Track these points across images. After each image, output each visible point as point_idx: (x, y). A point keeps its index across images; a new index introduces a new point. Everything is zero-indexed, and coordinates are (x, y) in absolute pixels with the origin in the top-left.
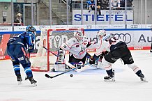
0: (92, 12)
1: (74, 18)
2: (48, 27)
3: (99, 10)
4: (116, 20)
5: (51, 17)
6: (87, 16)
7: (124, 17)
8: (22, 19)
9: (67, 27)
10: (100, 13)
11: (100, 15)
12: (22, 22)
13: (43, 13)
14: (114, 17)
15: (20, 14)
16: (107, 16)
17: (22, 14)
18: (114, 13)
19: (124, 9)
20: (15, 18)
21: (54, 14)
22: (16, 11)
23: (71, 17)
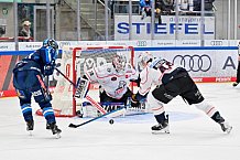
0: (147, 20)
1: (116, 28)
2: (74, 44)
3: (158, 16)
4: (186, 32)
5: (79, 28)
6: (138, 25)
7: (199, 27)
8: (32, 30)
9: (105, 44)
10: (160, 20)
11: (160, 23)
12: (32, 35)
13: (67, 20)
14: (183, 27)
15: (27, 23)
16: (172, 25)
17: (32, 21)
18: (183, 20)
19: (199, 15)
20: (20, 28)
21: (84, 22)
22: (22, 17)
23: (113, 27)
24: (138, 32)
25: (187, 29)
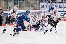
0: (49, 4)
3: (52, 3)
4: (59, 7)
5: (30, 6)
6: (46, 5)
7: (63, 6)
9: (37, 11)
13: (27, 4)
14: (58, 6)
16: (55, 5)
19: (63, 2)
22: (15, 4)
24: (46, 7)
25: (59, 6)
